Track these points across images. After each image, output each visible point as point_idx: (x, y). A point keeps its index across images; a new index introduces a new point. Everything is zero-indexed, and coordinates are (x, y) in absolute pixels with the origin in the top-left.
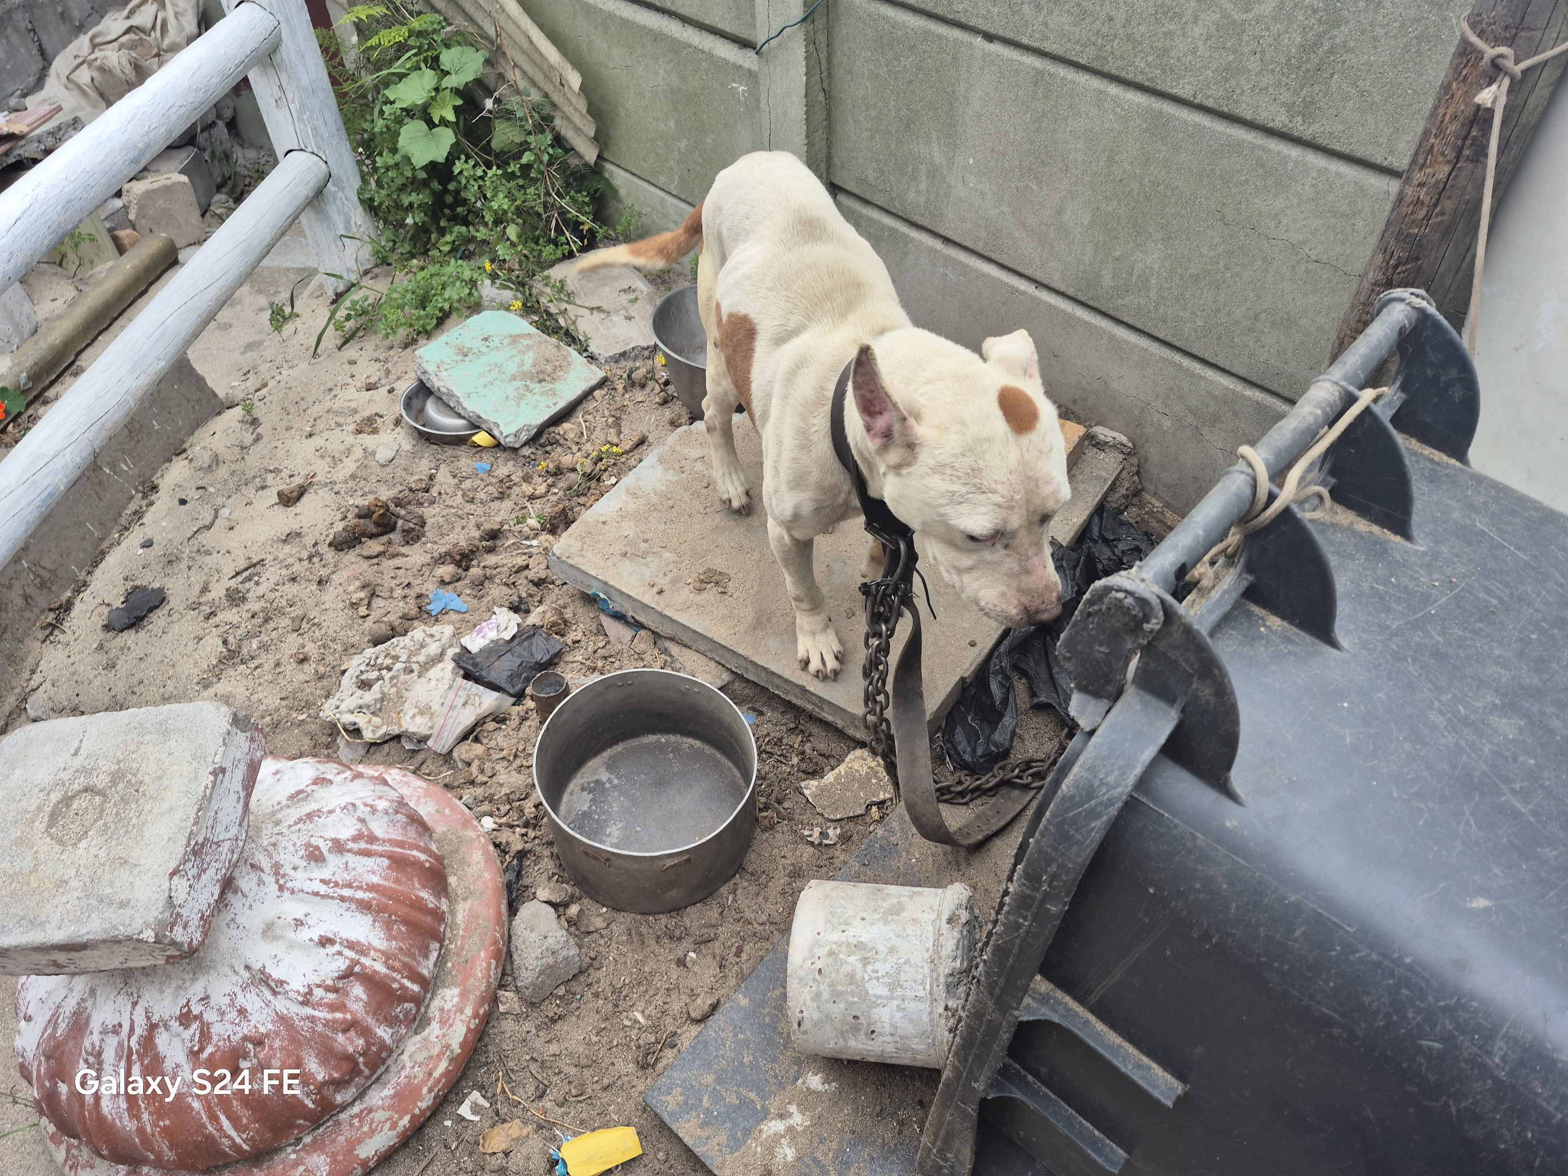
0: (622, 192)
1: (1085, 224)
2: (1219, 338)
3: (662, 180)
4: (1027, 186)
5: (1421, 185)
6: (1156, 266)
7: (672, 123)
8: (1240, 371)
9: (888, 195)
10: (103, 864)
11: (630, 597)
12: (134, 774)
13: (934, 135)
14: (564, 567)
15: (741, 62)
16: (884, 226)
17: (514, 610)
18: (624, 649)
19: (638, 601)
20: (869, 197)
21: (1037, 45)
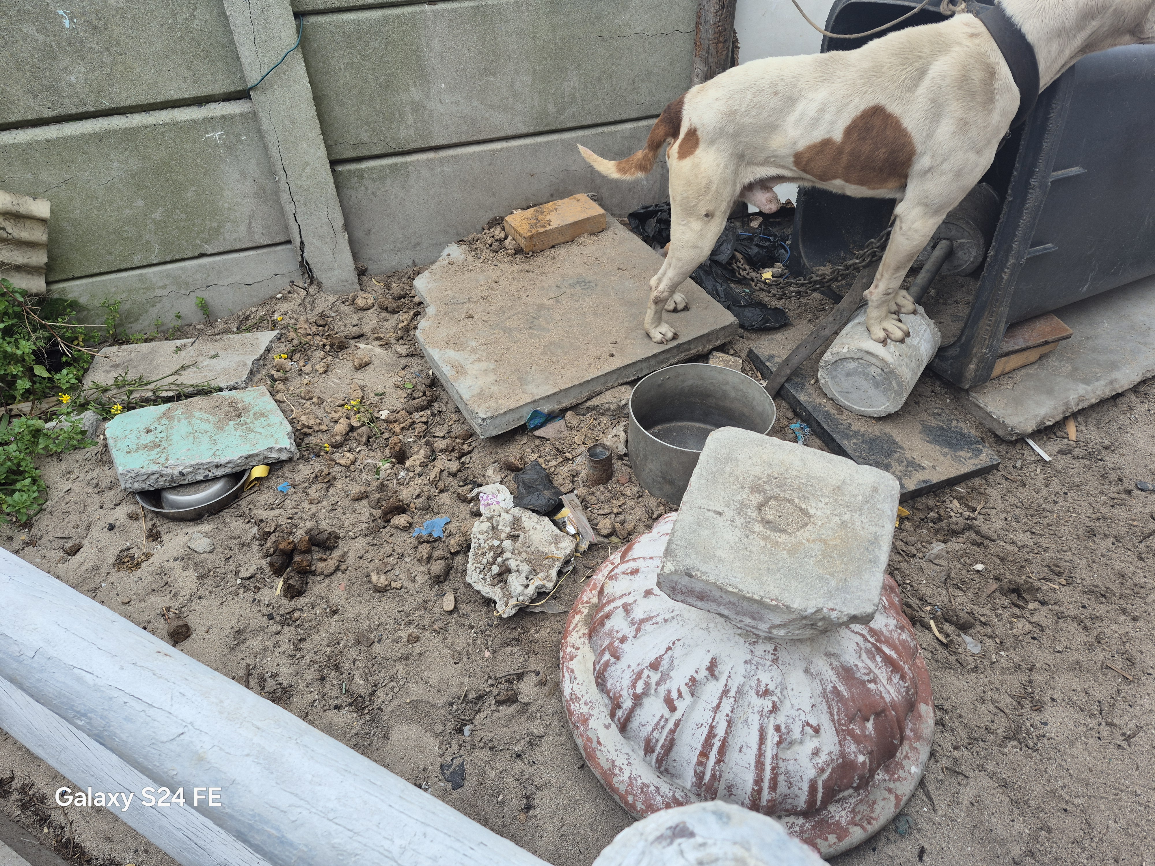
4: (487, 81)
6: (576, 85)
7: (140, 203)
8: (634, 115)
9: (383, 143)
10: (836, 500)
11: (554, 394)
12: (760, 479)
13: (410, 82)
14: (497, 421)
15: (211, 114)
16: (384, 167)
17: (480, 485)
18: (566, 433)
19: (561, 391)
20: (367, 153)
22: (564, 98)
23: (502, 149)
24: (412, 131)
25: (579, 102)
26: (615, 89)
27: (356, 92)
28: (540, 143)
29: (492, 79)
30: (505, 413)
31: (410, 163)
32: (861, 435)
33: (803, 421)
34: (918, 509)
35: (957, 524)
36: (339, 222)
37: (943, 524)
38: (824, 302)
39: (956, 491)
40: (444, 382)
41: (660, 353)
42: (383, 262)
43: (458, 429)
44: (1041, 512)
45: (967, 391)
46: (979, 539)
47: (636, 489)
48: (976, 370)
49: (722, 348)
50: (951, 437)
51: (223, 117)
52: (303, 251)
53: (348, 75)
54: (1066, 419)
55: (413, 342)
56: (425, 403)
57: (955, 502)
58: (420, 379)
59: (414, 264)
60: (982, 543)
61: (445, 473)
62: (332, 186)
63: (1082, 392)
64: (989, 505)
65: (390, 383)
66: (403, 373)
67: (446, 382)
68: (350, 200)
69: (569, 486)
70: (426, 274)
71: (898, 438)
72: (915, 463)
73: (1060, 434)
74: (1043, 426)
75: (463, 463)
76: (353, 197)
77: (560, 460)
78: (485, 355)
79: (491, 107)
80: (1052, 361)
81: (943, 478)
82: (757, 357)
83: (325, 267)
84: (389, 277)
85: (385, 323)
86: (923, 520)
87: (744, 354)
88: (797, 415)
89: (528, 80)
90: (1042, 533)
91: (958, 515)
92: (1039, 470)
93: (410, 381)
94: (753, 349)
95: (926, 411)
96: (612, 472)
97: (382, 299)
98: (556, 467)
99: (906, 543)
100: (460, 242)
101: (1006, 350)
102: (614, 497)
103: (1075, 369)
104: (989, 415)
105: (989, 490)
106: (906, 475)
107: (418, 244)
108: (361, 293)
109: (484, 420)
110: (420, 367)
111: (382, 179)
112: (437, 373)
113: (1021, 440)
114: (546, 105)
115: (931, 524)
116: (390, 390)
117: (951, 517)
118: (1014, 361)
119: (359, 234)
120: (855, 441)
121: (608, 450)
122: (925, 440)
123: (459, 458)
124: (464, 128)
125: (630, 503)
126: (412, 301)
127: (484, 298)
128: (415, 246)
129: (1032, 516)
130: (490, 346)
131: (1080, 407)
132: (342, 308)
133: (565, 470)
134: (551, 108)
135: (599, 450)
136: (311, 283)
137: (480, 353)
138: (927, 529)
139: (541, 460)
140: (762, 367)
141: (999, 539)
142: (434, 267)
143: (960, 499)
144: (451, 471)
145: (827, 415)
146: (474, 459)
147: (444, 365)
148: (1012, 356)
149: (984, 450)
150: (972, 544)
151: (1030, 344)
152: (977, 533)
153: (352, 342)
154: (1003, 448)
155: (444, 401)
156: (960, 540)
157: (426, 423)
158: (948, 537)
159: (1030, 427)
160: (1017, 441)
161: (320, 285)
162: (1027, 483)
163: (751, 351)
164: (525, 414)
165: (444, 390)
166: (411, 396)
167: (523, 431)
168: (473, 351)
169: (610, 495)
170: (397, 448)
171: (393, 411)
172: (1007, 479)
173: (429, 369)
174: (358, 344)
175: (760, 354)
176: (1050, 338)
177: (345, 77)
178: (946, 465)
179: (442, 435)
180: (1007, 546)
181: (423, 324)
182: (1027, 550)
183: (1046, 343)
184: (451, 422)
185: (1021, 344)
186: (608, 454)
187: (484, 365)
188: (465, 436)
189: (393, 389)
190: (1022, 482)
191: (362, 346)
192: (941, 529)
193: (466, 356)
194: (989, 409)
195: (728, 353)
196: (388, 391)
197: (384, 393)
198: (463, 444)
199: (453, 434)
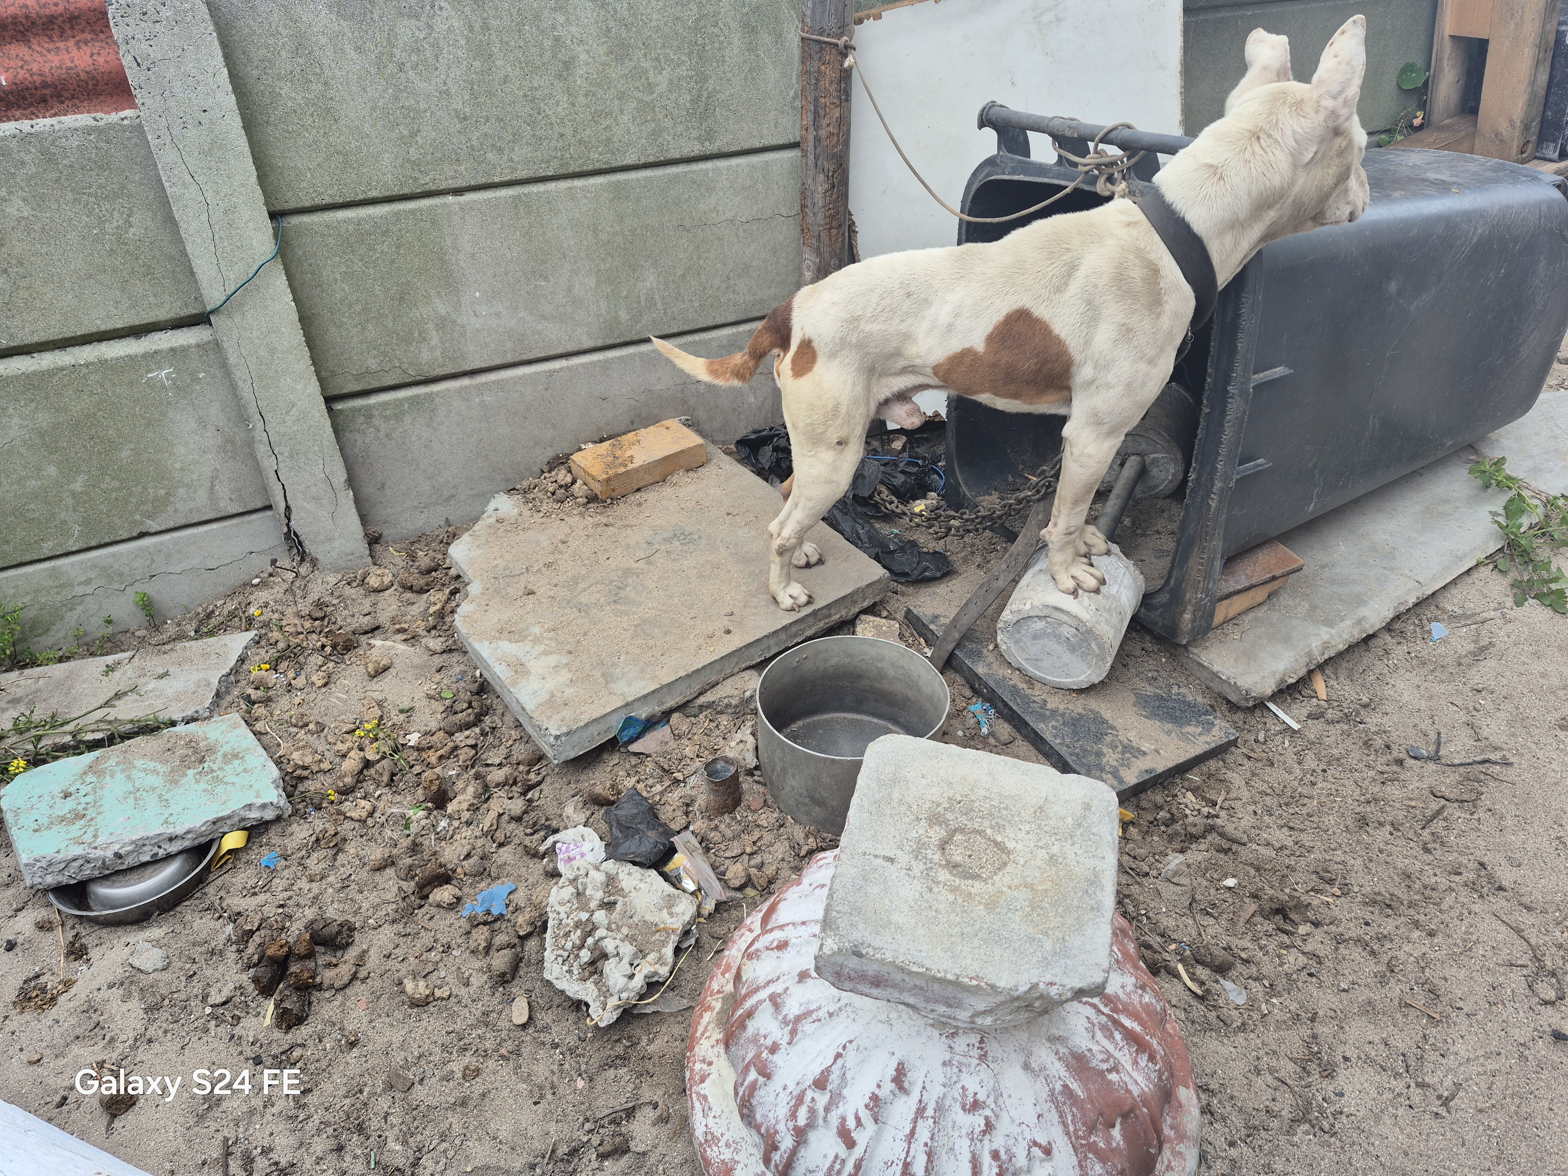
1: (593, 287)
2: (712, 306)
4: (536, 286)
6: (655, 285)
7: (51, 470)
8: (732, 318)
9: (398, 371)
10: (1039, 826)
11: (653, 692)
12: (939, 805)
13: (433, 293)
14: (576, 737)
15: (155, 347)
16: (401, 401)
17: (556, 831)
18: (673, 744)
19: (662, 687)
20: (376, 384)
21: (508, 178)
22: (639, 302)
23: (561, 369)
24: (438, 353)
25: (659, 306)
26: (705, 288)
27: (358, 308)
28: (612, 359)
29: (543, 283)
30: (587, 725)
31: (437, 394)
32: (1060, 715)
33: (986, 700)
34: (1144, 809)
35: (1195, 825)
36: (341, 476)
37: (1177, 827)
38: (994, 541)
39: (1188, 779)
40: (497, 688)
41: (791, 624)
42: (404, 524)
43: (520, 752)
44: (1296, 799)
45: (1185, 647)
46: (1225, 844)
47: (775, 815)
48: (1193, 621)
49: (872, 610)
50: (1173, 708)
51: (172, 350)
52: (289, 519)
53: (347, 288)
54: (1310, 672)
55: (450, 632)
56: (472, 717)
57: (1189, 794)
58: (463, 684)
59: (448, 523)
60: (1230, 849)
61: (506, 817)
62: (329, 430)
63: (1326, 637)
64: (1232, 795)
65: (420, 694)
66: (438, 677)
67: (501, 687)
68: (354, 446)
69: (681, 821)
70: (466, 537)
71: (1107, 715)
72: (1133, 748)
73: (1305, 692)
74: (1284, 686)
75: (530, 801)
76: (359, 442)
77: (667, 783)
78: (553, 644)
79: (543, 317)
80: (1285, 600)
81: (1171, 764)
82: (918, 619)
83: (322, 537)
84: (412, 543)
85: (409, 608)
86: (1151, 823)
87: (900, 615)
88: (976, 692)
89: (592, 281)
90: (1302, 827)
91: (1195, 813)
92: (1287, 743)
93: (449, 687)
94: (912, 608)
95: (1137, 675)
96: (740, 794)
97: (403, 575)
98: (662, 793)
99: (1135, 858)
100: (511, 491)
101: (1226, 591)
102: (746, 830)
103: (1314, 608)
104: (1215, 675)
105: (1230, 775)
106: (1123, 765)
107: (452, 496)
108: (374, 569)
109: (557, 737)
110: (463, 667)
111: (399, 417)
112: (486, 675)
113: (1260, 705)
114: (616, 312)
115: (1163, 828)
116: (421, 703)
117: (1186, 816)
118: (1238, 604)
119: (369, 490)
120: (1054, 723)
121: (733, 764)
122: (1141, 715)
123: (524, 794)
124: (509, 345)
125: (768, 837)
126: (446, 574)
127: (548, 566)
128: (448, 499)
129: (1287, 805)
130: (560, 632)
131: (1326, 657)
132: (348, 591)
133: (675, 797)
134: (624, 315)
135: (719, 765)
136: (302, 560)
137: (547, 642)
138: (1159, 836)
139: (640, 786)
140: (925, 631)
141: (1250, 841)
142: (476, 528)
143: (1195, 790)
144: (513, 813)
145: (1015, 690)
146: (545, 792)
147: (497, 665)
148: (1235, 598)
149: (1217, 722)
150: (1218, 851)
151: (1254, 581)
152: (1222, 835)
153: (363, 638)
154: (1239, 717)
155: (499, 712)
156: (1203, 847)
157: (474, 747)
158: (1186, 844)
159: (1268, 687)
160: (1255, 707)
161: (314, 562)
162: (1275, 761)
163: (909, 612)
164: (614, 724)
165: (498, 697)
166: (451, 710)
167: (614, 747)
168: (537, 640)
169: (740, 828)
170: (434, 788)
171: (426, 734)
172: (1249, 758)
173: (476, 668)
174: (372, 641)
175: (921, 615)
176: (1277, 573)
177: (343, 289)
178: (1172, 746)
179: (497, 761)
180: (1262, 850)
181: (465, 608)
182: (1287, 852)
183: (1274, 578)
184: (510, 742)
185: (1244, 583)
186: (733, 770)
187: (553, 660)
188: (531, 760)
189: (425, 702)
190: (1268, 760)
191: (377, 642)
192: (1177, 834)
193: (528, 649)
194: (1215, 668)
195: (880, 616)
196: (417, 705)
197: (411, 709)
198: (528, 772)
199: (514, 759)
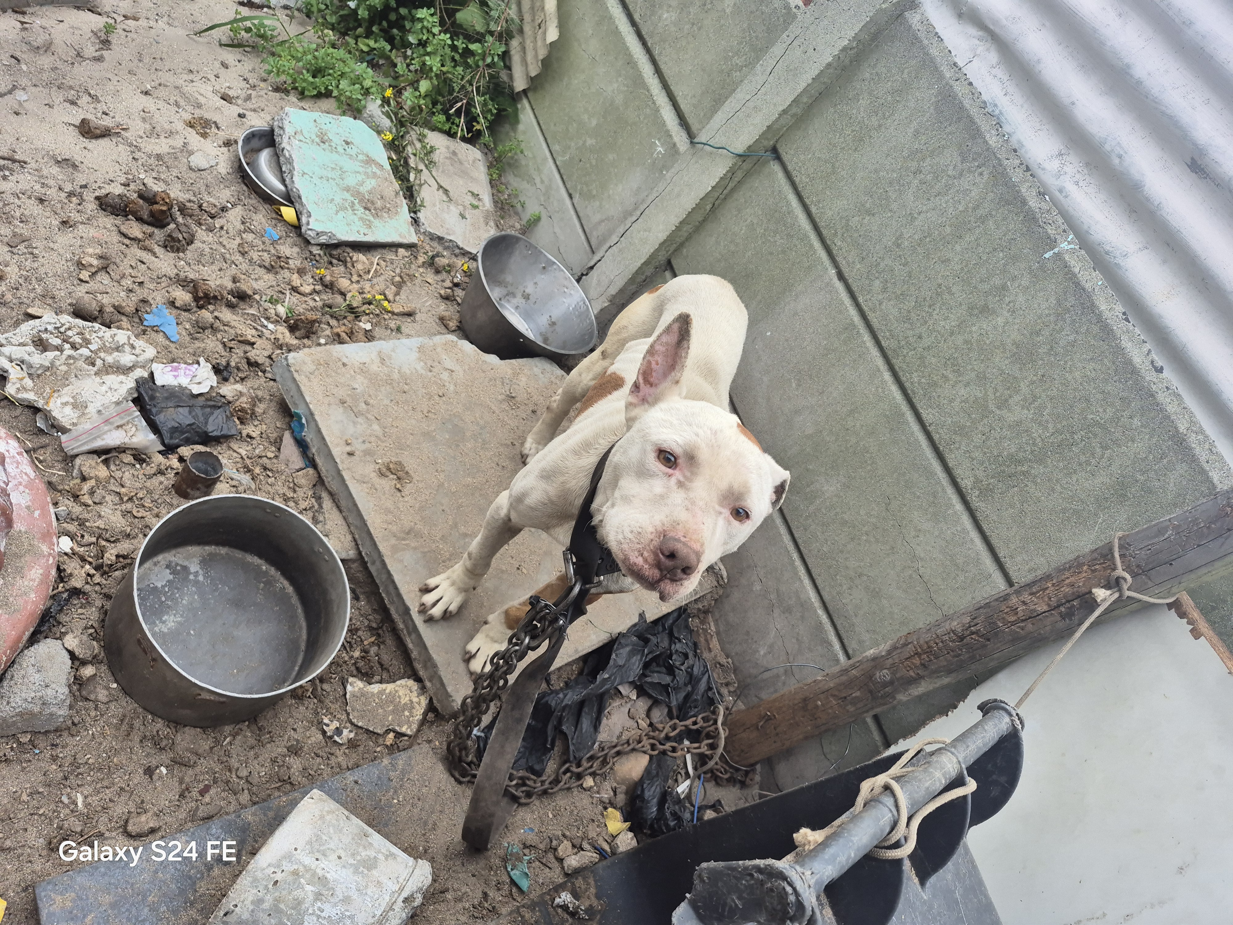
0: (521, 127)
1: (806, 433)
2: (830, 567)
3: (556, 148)
4: (790, 380)
5: (1024, 603)
6: (827, 495)
7: (594, 122)
11: (324, 440)
15: (673, 134)
18: (286, 471)
19: (328, 448)
21: (865, 309)
22: (808, 486)
25: (812, 508)
26: (842, 552)
29: (794, 385)
36: (614, 289)
51: (675, 145)
52: (586, 274)
147: (392, 344)
164: (297, 406)
167: (290, 421)
170: (306, 322)
